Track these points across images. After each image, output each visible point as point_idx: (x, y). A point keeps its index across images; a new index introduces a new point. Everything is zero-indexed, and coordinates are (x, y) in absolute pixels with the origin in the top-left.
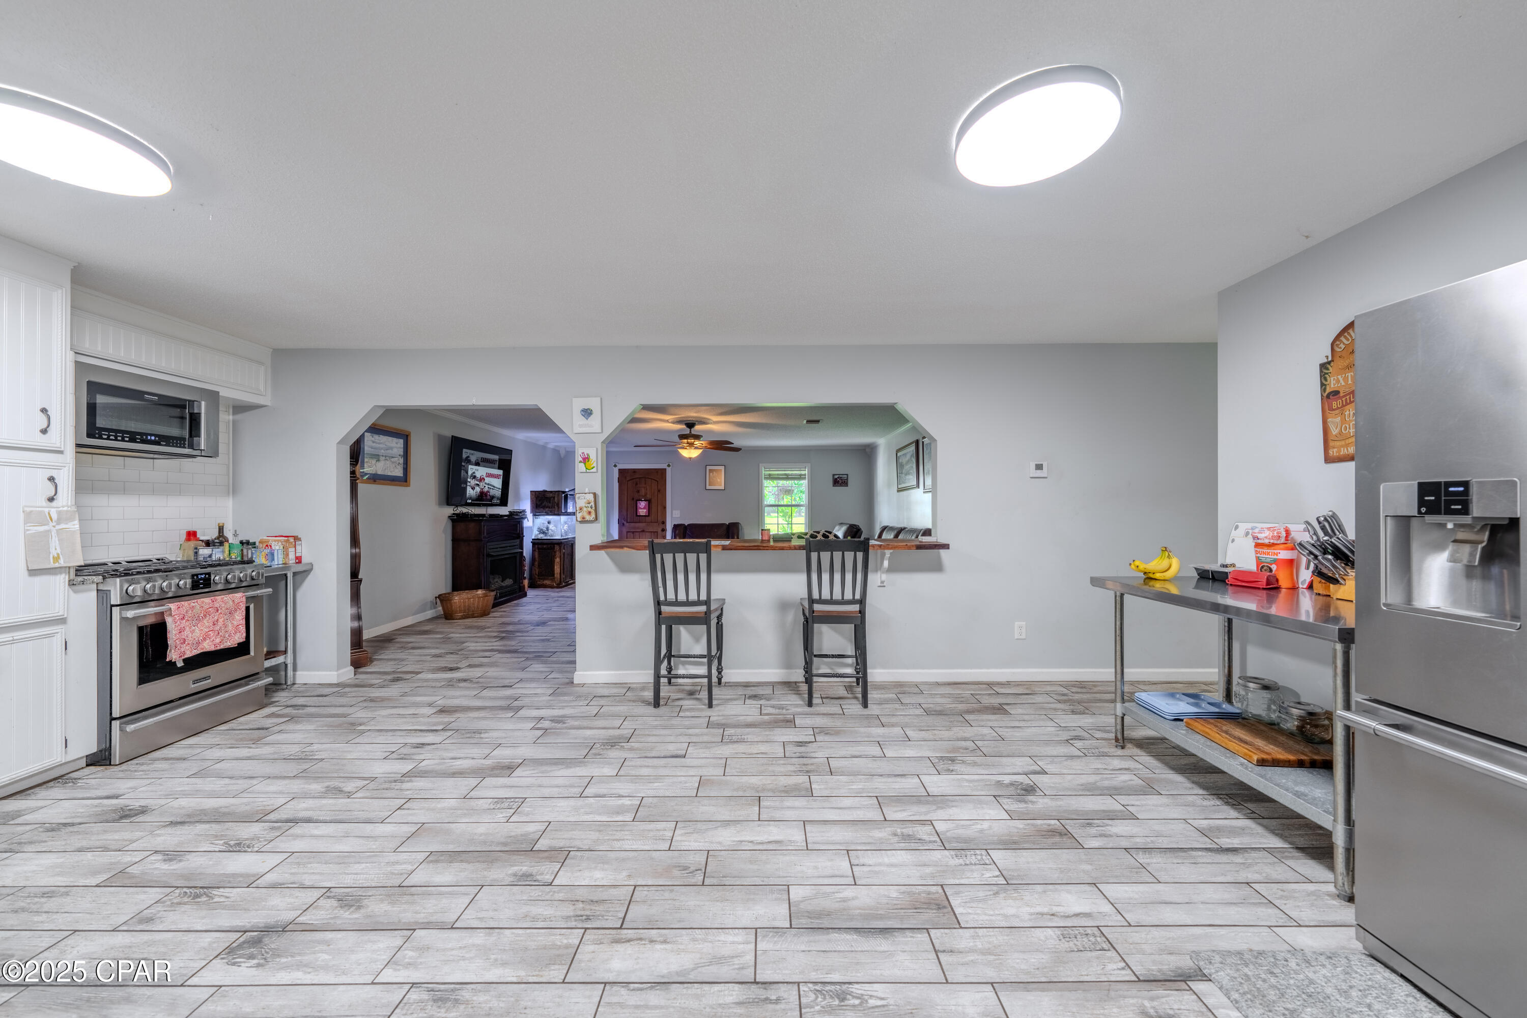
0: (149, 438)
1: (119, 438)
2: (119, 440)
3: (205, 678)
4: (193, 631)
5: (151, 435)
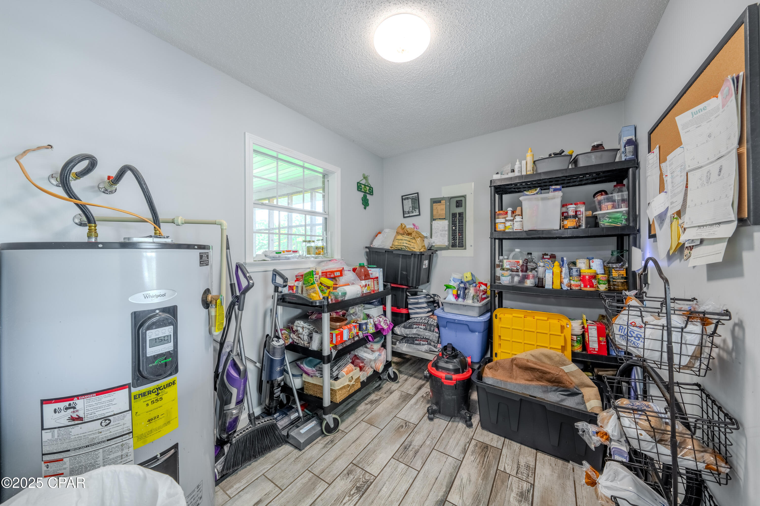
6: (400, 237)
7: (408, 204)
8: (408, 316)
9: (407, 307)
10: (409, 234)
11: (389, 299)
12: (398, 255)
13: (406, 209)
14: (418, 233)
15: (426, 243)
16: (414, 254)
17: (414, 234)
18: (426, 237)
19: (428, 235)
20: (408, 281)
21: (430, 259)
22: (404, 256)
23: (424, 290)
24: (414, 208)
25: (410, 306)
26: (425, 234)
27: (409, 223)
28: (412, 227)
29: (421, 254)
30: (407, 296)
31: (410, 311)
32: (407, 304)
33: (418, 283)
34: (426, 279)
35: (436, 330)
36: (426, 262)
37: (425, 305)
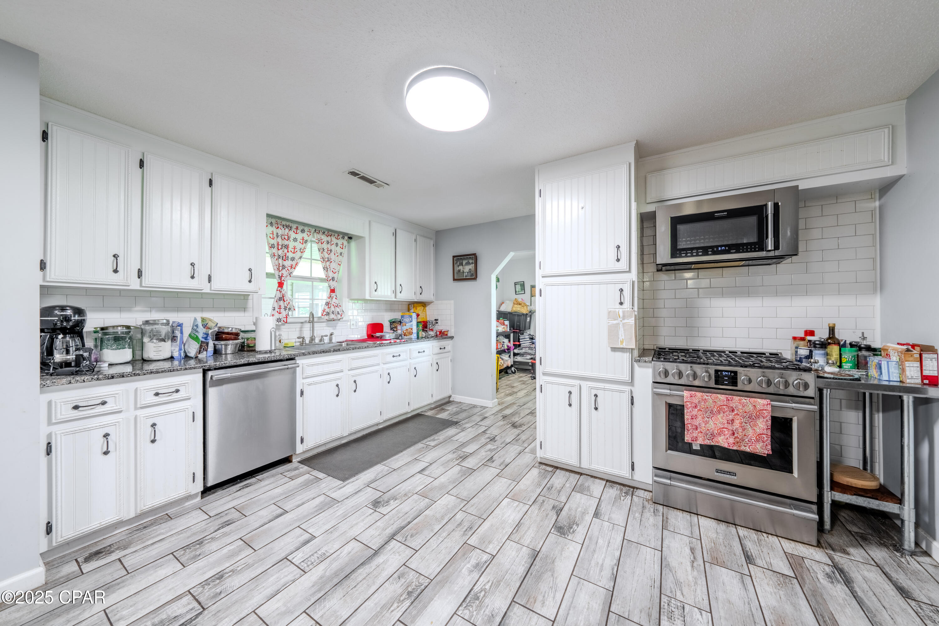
0: (720, 248)
1: (695, 254)
2: (694, 256)
3: (729, 473)
4: (706, 423)
5: (721, 246)
6: (516, 306)
7: (518, 287)
8: (519, 345)
9: (519, 341)
10: (520, 304)
11: (512, 335)
12: (515, 315)
13: (517, 290)
14: (524, 304)
15: (529, 308)
16: (523, 314)
17: (522, 304)
18: (528, 306)
19: (529, 304)
20: (520, 327)
21: (531, 316)
22: (518, 315)
23: (528, 332)
24: (522, 290)
25: (520, 340)
26: (528, 304)
27: (519, 298)
28: (521, 300)
29: (527, 314)
30: (519, 335)
31: (521, 343)
32: (519, 339)
33: (525, 329)
34: (528, 328)
35: (534, 349)
36: (529, 319)
37: (528, 339)
